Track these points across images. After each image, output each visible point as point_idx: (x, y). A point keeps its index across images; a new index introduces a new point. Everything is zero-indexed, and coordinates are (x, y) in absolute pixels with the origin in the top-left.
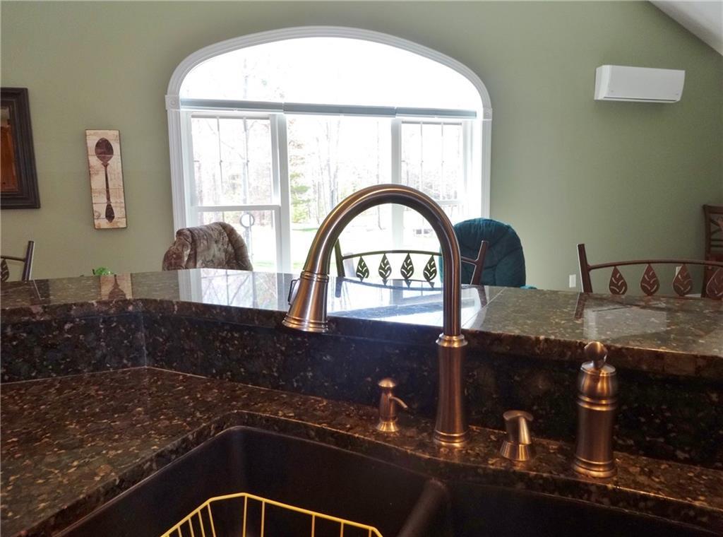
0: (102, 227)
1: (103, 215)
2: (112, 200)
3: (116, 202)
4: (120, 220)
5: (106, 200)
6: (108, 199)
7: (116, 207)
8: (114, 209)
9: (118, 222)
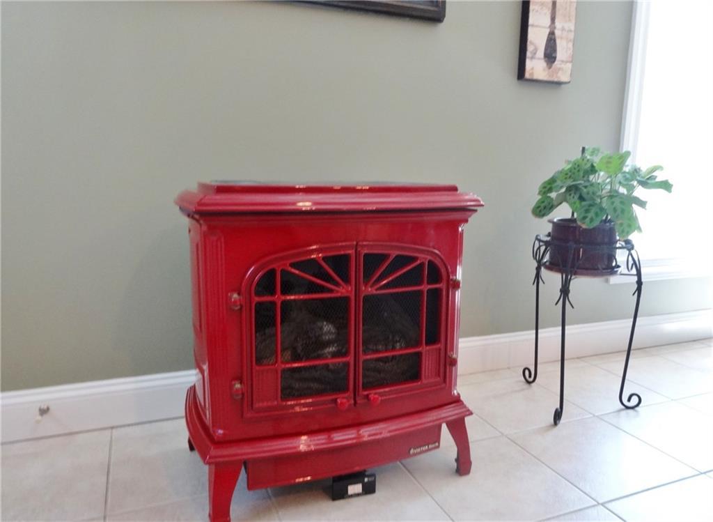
0: (535, 77)
1: (541, 53)
2: (558, 24)
3: (563, 29)
4: (563, 66)
5: (548, 22)
6: (553, 19)
7: (561, 38)
8: (558, 42)
9: (559, 69)
